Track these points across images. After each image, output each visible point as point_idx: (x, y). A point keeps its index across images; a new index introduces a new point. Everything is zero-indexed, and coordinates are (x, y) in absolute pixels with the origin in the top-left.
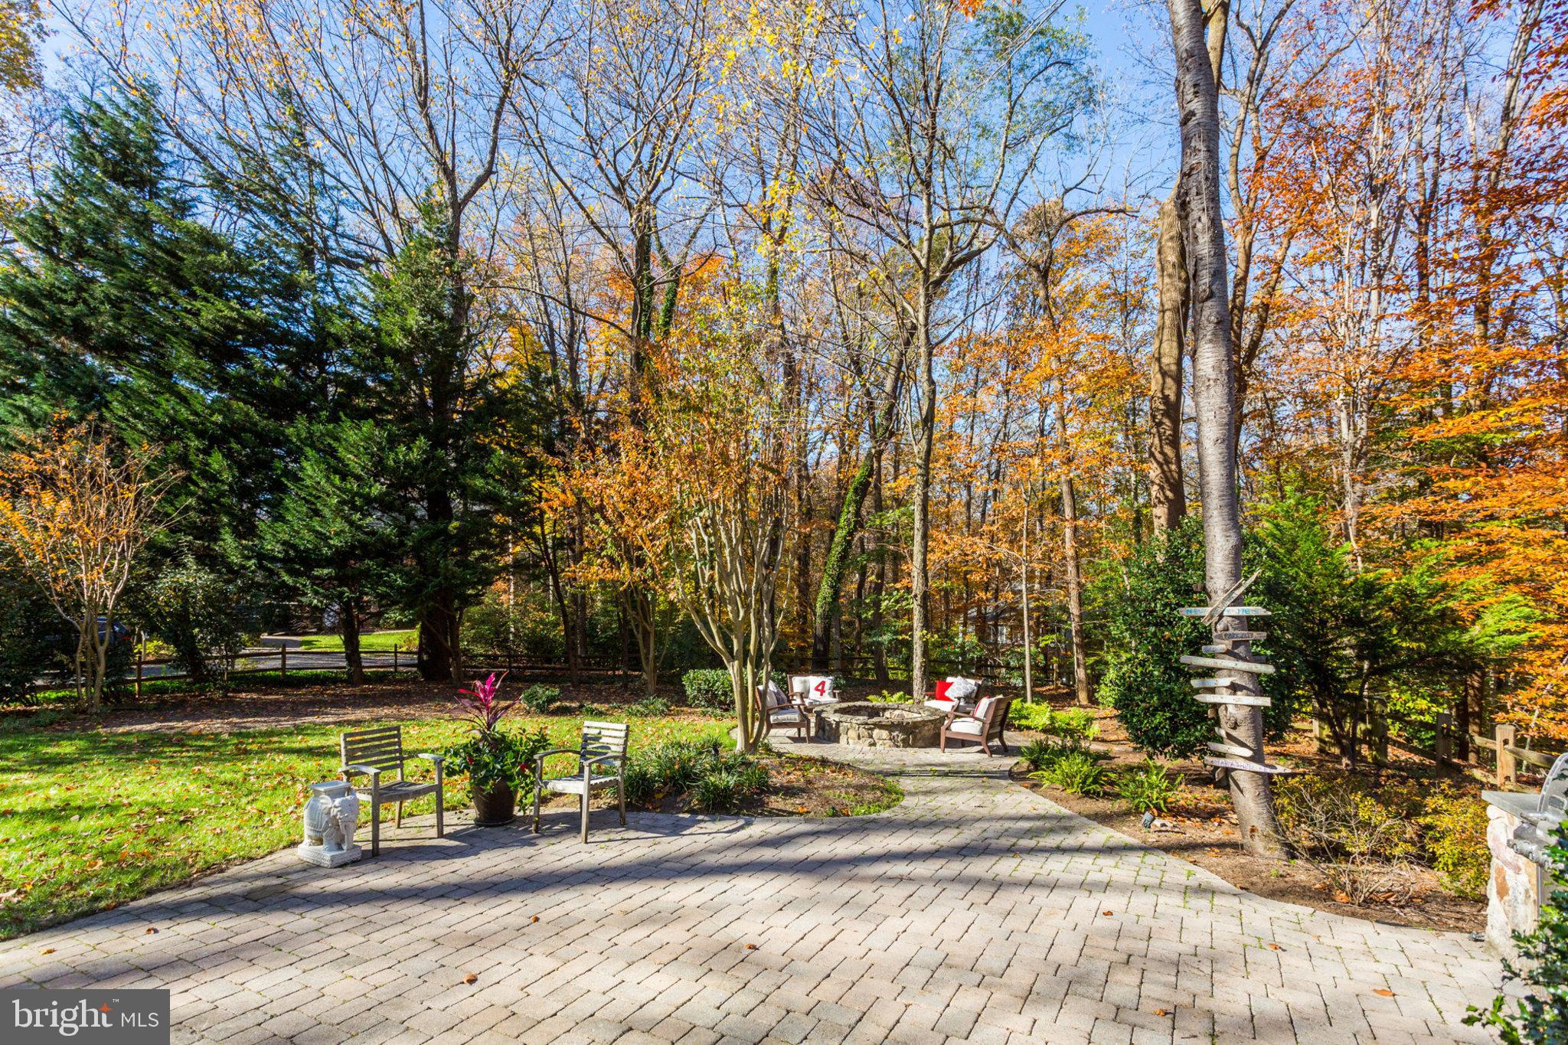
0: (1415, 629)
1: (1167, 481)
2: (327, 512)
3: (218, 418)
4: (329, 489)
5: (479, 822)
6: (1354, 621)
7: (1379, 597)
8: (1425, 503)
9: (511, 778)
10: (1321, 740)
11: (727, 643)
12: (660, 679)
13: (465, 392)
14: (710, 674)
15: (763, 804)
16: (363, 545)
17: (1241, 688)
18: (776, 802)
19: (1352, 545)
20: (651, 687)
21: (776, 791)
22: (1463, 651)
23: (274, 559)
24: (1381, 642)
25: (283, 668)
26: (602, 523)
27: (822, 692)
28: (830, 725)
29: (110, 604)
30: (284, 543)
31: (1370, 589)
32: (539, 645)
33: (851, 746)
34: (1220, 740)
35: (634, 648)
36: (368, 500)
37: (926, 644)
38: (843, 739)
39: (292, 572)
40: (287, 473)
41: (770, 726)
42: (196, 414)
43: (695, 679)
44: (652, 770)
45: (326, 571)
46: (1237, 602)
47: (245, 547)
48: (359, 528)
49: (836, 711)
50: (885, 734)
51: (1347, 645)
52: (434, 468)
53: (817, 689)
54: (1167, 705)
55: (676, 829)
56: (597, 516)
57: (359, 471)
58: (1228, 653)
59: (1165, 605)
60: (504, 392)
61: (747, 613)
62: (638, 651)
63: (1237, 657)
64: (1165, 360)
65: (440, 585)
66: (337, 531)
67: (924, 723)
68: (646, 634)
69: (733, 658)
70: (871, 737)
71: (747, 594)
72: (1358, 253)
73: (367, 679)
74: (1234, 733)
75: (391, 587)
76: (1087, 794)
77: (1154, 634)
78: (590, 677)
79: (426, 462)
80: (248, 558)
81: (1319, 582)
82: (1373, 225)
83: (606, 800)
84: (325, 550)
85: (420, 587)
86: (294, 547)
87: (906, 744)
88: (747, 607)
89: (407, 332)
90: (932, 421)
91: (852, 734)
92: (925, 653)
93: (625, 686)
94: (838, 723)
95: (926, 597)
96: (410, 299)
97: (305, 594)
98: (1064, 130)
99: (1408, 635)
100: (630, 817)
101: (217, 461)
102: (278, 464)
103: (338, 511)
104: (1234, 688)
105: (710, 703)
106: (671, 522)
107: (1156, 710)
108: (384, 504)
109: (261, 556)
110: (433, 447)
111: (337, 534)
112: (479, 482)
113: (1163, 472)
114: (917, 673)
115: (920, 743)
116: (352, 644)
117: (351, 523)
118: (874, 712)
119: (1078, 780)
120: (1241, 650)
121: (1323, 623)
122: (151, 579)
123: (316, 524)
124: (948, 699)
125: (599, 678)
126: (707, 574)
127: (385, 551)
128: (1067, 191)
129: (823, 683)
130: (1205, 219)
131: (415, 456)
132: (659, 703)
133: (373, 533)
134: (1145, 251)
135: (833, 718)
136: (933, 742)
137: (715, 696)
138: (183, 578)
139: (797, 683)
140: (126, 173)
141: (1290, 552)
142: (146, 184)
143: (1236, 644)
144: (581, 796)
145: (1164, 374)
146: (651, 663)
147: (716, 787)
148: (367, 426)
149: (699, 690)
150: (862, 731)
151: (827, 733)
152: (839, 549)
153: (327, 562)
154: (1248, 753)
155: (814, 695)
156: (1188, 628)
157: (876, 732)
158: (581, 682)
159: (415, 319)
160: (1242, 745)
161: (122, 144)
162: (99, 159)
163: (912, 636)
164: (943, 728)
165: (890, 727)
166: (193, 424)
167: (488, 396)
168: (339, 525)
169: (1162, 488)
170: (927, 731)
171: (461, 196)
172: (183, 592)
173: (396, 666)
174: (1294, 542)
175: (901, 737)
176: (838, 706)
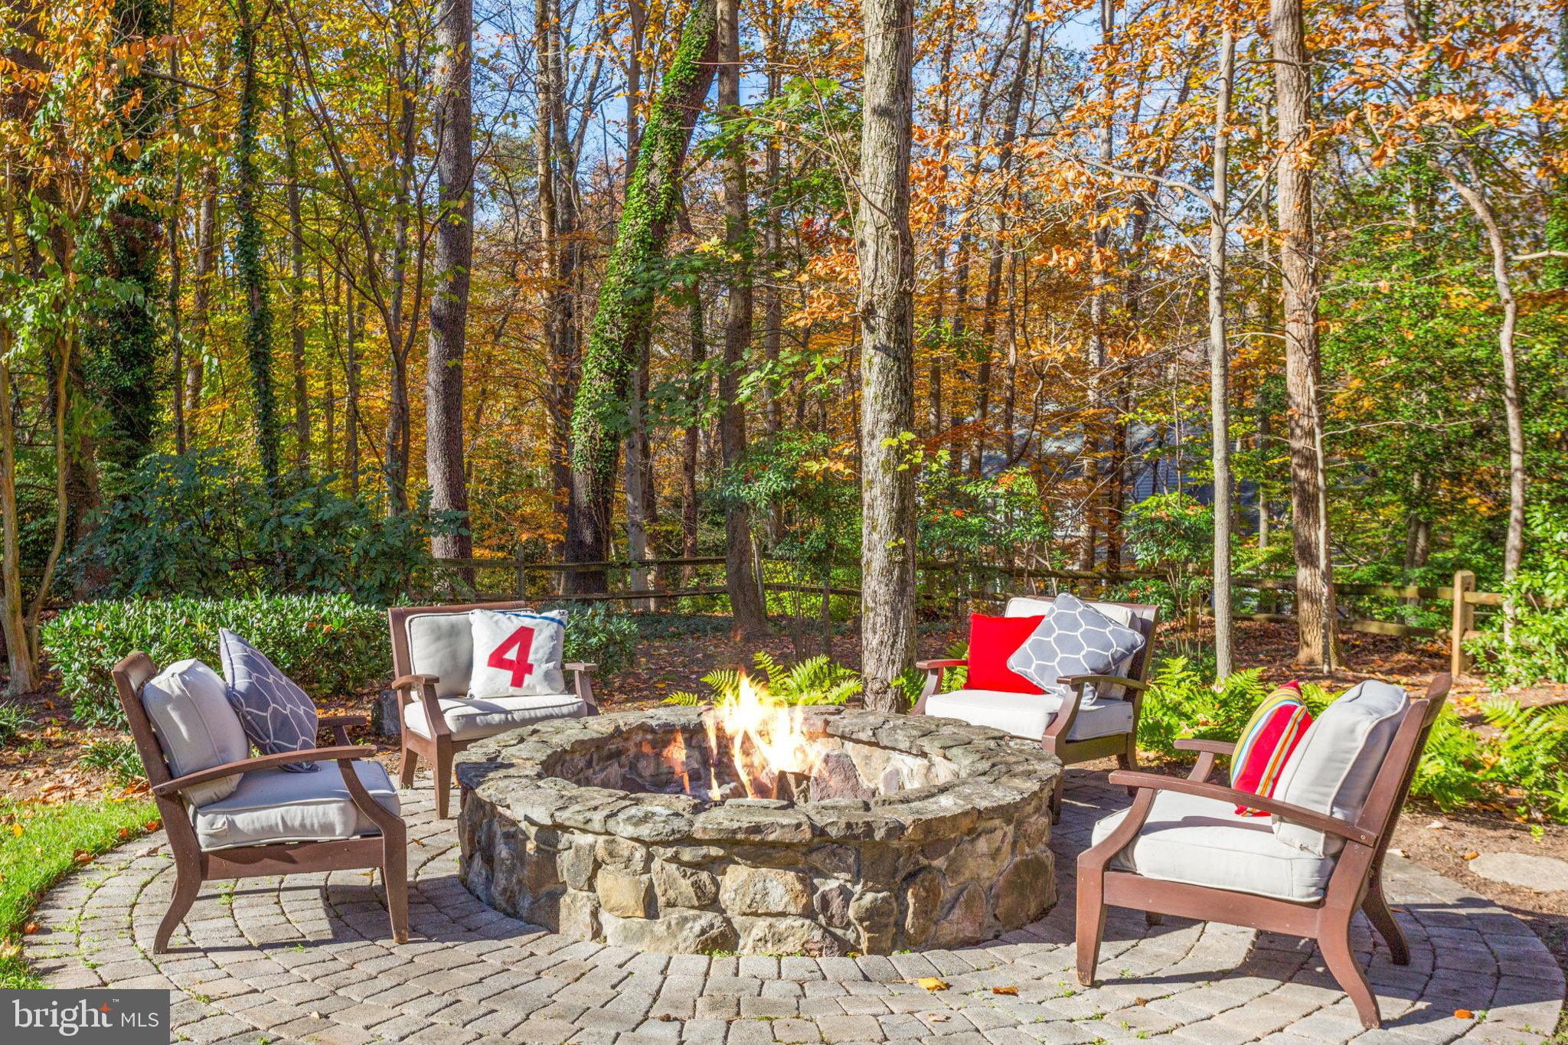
27: (521, 670)
28: (514, 837)
33: (615, 951)
37: (904, 485)
38: (575, 910)
49: (554, 765)
53: (497, 660)
70: (710, 902)
91: (619, 890)
92: (903, 518)
94: (550, 834)
114: (875, 588)
115: (956, 924)
124: (1028, 688)
129: (523, 636)
150: (663, 871)
155: (487, 684)
157: (736, 879)
163: (856, 461)
164: (1088, 863)
175: (863, 900)
176: (572, 732)
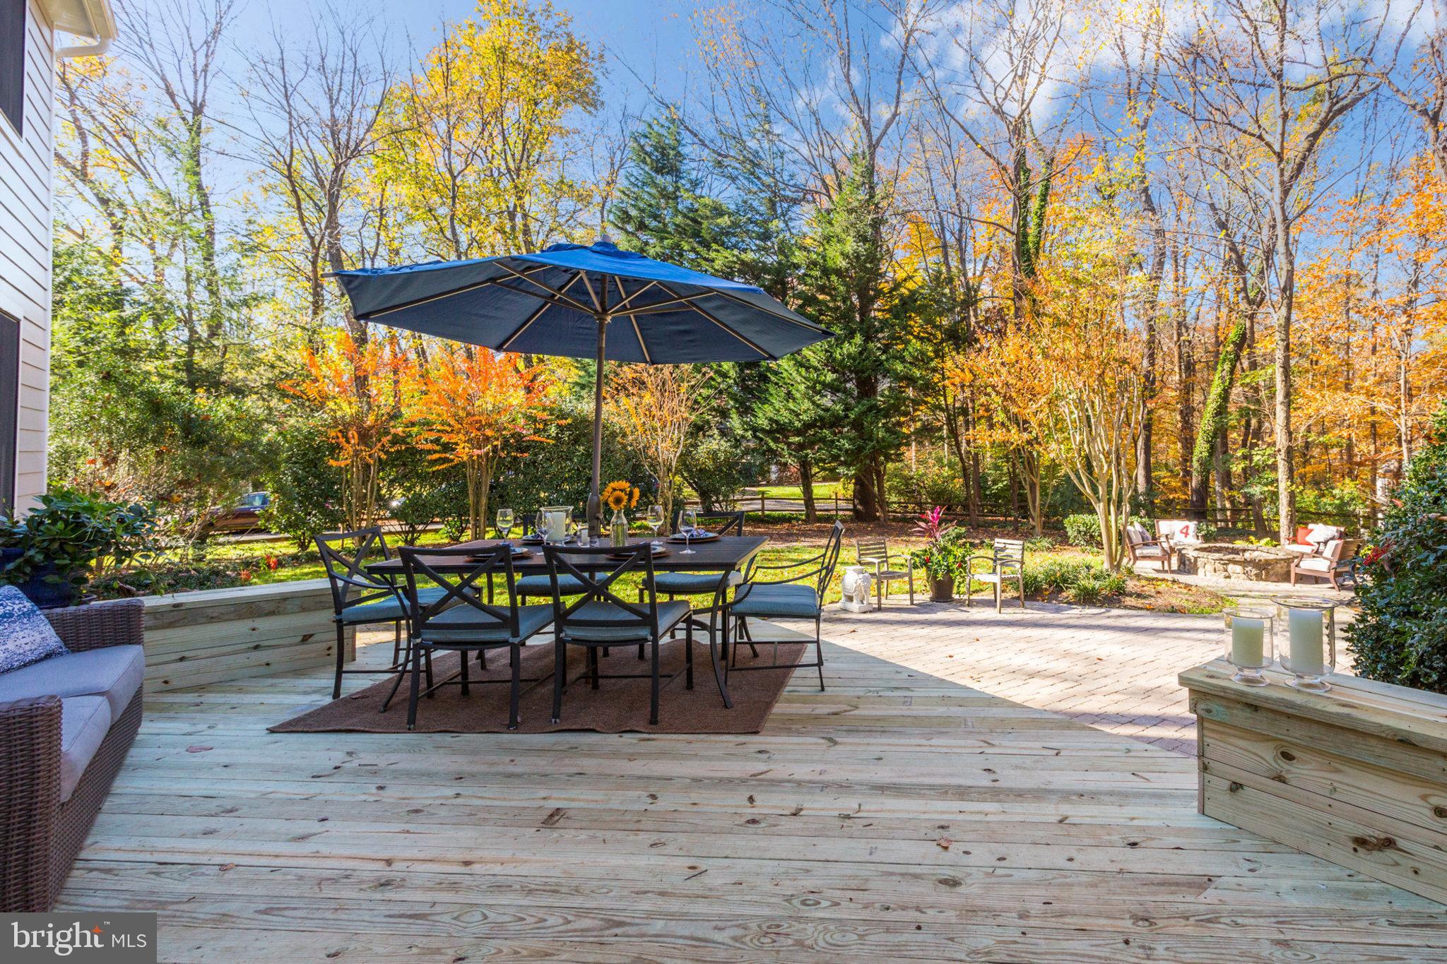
2: (798, 395)
4: (799, 379)
5: (932, 600)
9: (952, 571)
11: (1095, 491)
12: (1045, 525)
13: (884, 294)
14: (1087, 518)
15: (1120, 601)
16: (822, 419)
18: (1129, 601)
20: (1038, 529)
21: (1130, 595)
23: (763, 431)
25: (763, 510)
26: (994, 394)
27: (1187, 534)
28: (1190, 560)
29: (674, 464)
30: (771, 420)
32: (941, 496)
33: (1209, 577)
35: (1023, 498)
36: (825, 385)
37: (1291, 494)
38: (1201, 571)
39: (776, 440)
40: (769, 369)
41: (1136, 558)
43: (1074, 523)
44: (1041, 577)
45: (797, 439)
47: (746, 423)
48: (818, 406)
49: (1196, 550)
50: (1238, 568)
52: (867, 358)
53: (1181, 532)
55: (1058, 610)
57: (816, 364)
60: (913, 293)
61: (1109, 467)
62: (1026, 501)
65: (874, 447)
66: (806, 409)
67: (1277, 561)
68: (1033, 486)
69: (1099, 500)
70: (1226, 570)
71: (1109, 453)
73: (820, 519)
78: (986, 522)
79: (861, 353)
80: (746, 430)
83: (1011, 593)
84: (797, 424)
85: (860, 449)
86: (777, 422)
87: (1259, 577)
88: (1110, 464)
89: (845, 256)
90: (1291, 289)
91: (1209, 567)
92: (1291, 503)
93: (1016, 529)
94: (1196, 559)
95: (1289, 451)
96: (846, 230)
97: (783, 456)
100: (1027, 603)
102: (763, 363)
103: (805, 395)
105: (1088, 543)
106: (1050, 403)
108: (834, 388)
109: (755, 430)
110: (866, 341)
111: (805, 412)
112: (899, 367)
114: (1283, 521)
115: (1273, 578)
116: (808, 491)
117: (814, 403)
118: (1236, 551)
122: (695, 446)
123: (791, 405)
124: (1309, 544)
125: (993, 523)
126: (1078, 438)
127: (834, 422)
129: (1187, 527)
131: (853, 350)
132: (1045, 542)
133: (827, 410)
135: (1191, 554)
136: (1286, 577)
137: (1092, 536)
138: (714, 445)
139: (1165, 526)
140: (663, 168)
142: (675, 171)
144: (995, 585)
146: (1038, 509)
147: (1086, 588)
149: (1079, 532)
150: (1218, 565)
151: (1187, 566)
152: (1214, 405)
153: (798, 432)
155: (1179, 538)
157: (1231, 567)
158: (979, 526)
159: (850, 245)
161: (662, 149)
162: (648, 160)
163: (1277, 487)
164: (1293, 565)
165: (1245, 563)
167: (901, 296)
168: (807, 404)
170: (1279, 568)
171: (874, 139)
172: (714, 455)
173: (836, 510)
175: (1255, 571)
176: (1199, 546)
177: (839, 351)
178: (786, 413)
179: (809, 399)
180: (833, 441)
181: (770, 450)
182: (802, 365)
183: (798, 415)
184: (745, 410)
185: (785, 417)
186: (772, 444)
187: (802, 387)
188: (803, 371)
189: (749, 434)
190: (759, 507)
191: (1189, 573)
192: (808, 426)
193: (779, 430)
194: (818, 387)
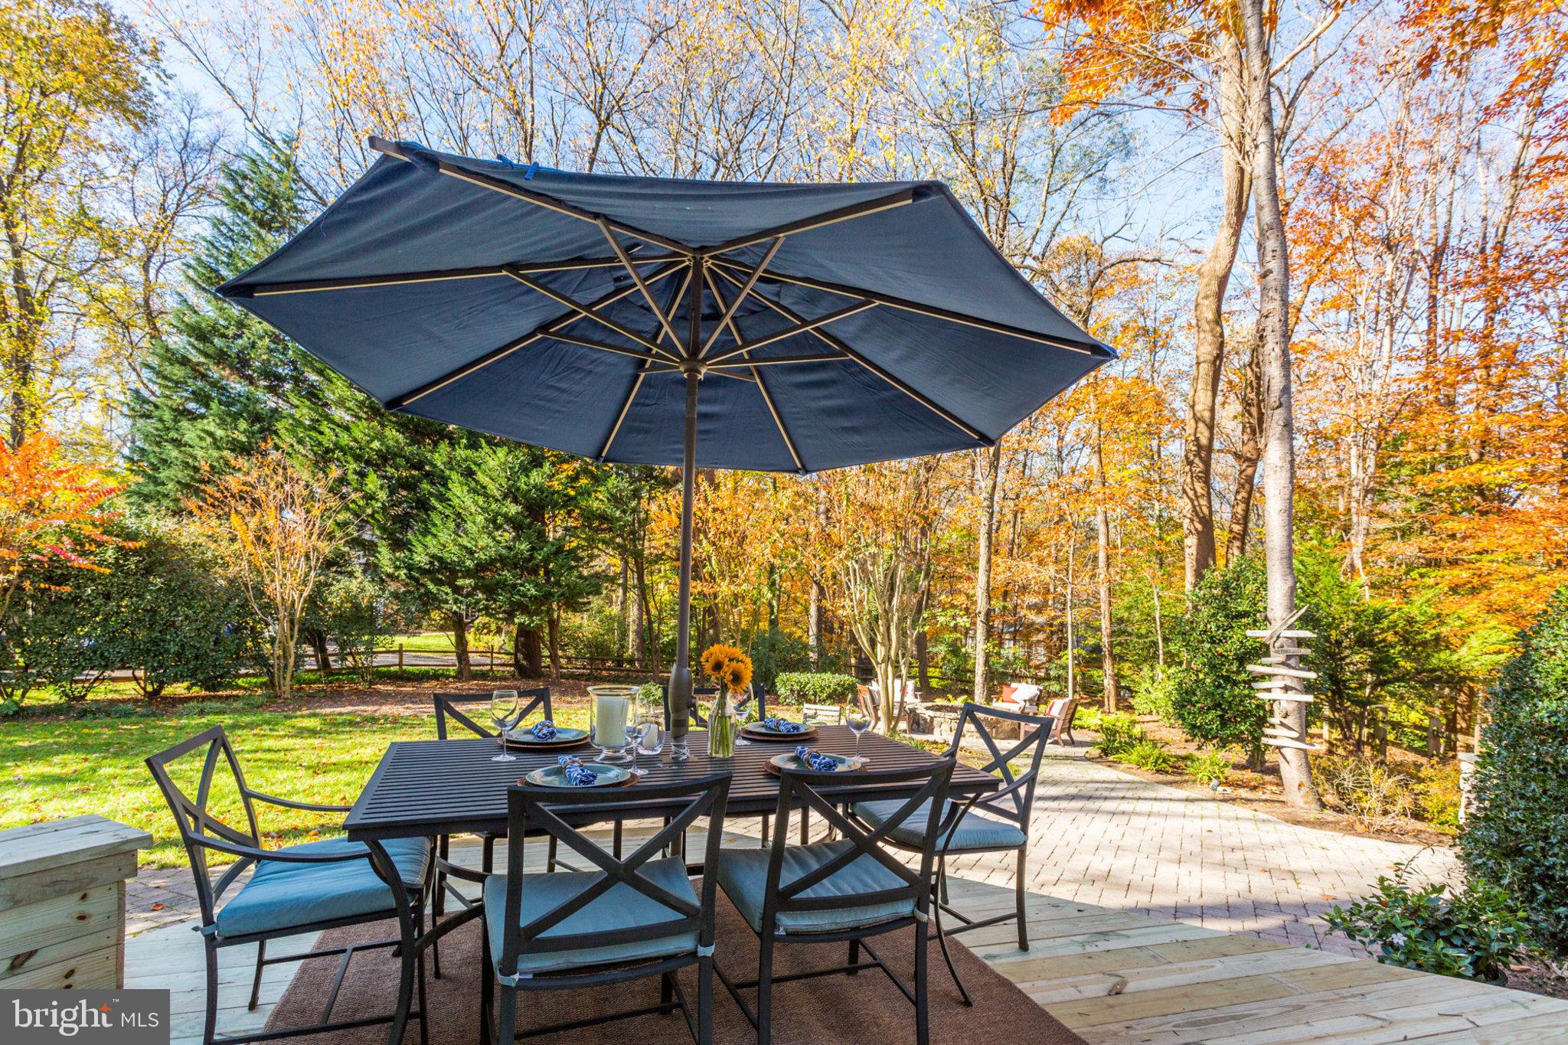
0: (1414, 650)
1: (1197, 515)
3: (376, 445)
6: (1364, 641)
7: (1385, 623)
8: (1426, 541)
10: (1329, 742)
16: (502, 558)
17: (1292, 689)
19: (1363, 578)
22: (1452, 668)
23: (420, 570)
24: (1388, 659)
25: (400, 664)
28: (925, 720)
30: (433, 556)
31: (1378, 616)
34: (1273, 726)
36: (507, 519)
37: (987, 655)
38: (936, 731)
39: (439, 583)
42: (355, 440)
43: (786, 681)
45: (467, 581)
46: (1291, 627)
47: (398, 559)
51: (1359, 658)
54: (1219, 705)
56: (702, 537)
58: (1283, 664)
59: (1218, 627)
63: (1289, 666)
64: (1198, 408)
66: (486, 545)
69: (882, 661)
72: (1373, 302)
73: (475, 676)
74: (1285, 721)
75: (524, 595)
76: (1158, 771)
77: (1210, 650)
80: (397, 568)
81: (1337, 609)
82: (1388, 278)
84: (468, 563)
86: (440, 560)
92: (987, 663)
94: (932, 719)
95: (988, 613)
98: (1099, 174)
99: (1408, 656)
101: (373, 482)
104: (1286, 689)
107: (1209, 709)
109: (410, 568)
111: (482, 549)
113: (1194, 506)
114: (979, 679)
116: (462, 643)
119: (1151, 759)
120: (1292, 662)
121: (1339, 643)
123: (465, 541)
128: (1106, 239)
130: (1277, 350)
134: (1173, 294)
135: (926, 713)
141: (1312, 584)
143: (1289, 657)
145: (1197, 420)
148: (501, 453)
149: (792, 691)
151: (921, 726)
153: (468, 574)
154: (1296, 735)
156: (1237, 645)
160: (1291, 729)
162: (250, 208)
166: (351, 448)
168: (484, 541)
169: (1192, 521)
172: (353, 598)
173: (492, 665)
174: (1317, 576)
176: (927, 705)
177: (523, 479)
178: (455, 549)
179: (490, 534)
180: (514, 586)
181: (428, 593)
182: (475, 492)
183: (471, 552)
184: (397, 545)
185: (452, 554)
186: (431, 586)
187: (480, 519)
188: (481, 500)
189: (402, 573)
190: (397, 661)
191: (924, 732)
192: (482, 567)
193: (444, 570)
194: (500, 520)
